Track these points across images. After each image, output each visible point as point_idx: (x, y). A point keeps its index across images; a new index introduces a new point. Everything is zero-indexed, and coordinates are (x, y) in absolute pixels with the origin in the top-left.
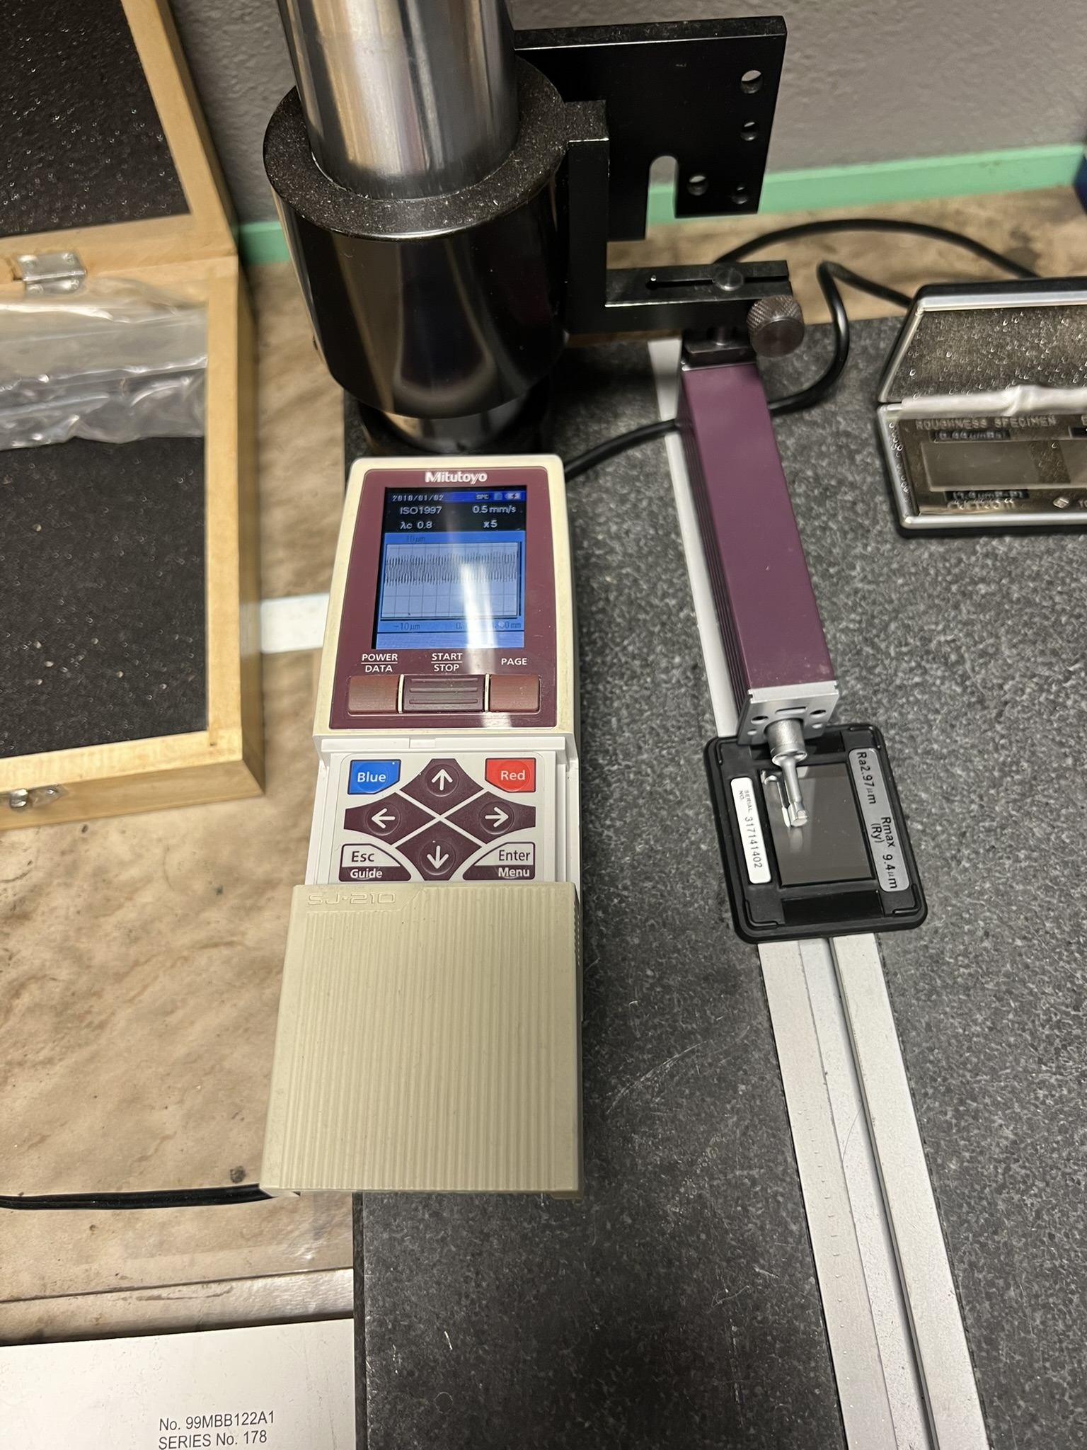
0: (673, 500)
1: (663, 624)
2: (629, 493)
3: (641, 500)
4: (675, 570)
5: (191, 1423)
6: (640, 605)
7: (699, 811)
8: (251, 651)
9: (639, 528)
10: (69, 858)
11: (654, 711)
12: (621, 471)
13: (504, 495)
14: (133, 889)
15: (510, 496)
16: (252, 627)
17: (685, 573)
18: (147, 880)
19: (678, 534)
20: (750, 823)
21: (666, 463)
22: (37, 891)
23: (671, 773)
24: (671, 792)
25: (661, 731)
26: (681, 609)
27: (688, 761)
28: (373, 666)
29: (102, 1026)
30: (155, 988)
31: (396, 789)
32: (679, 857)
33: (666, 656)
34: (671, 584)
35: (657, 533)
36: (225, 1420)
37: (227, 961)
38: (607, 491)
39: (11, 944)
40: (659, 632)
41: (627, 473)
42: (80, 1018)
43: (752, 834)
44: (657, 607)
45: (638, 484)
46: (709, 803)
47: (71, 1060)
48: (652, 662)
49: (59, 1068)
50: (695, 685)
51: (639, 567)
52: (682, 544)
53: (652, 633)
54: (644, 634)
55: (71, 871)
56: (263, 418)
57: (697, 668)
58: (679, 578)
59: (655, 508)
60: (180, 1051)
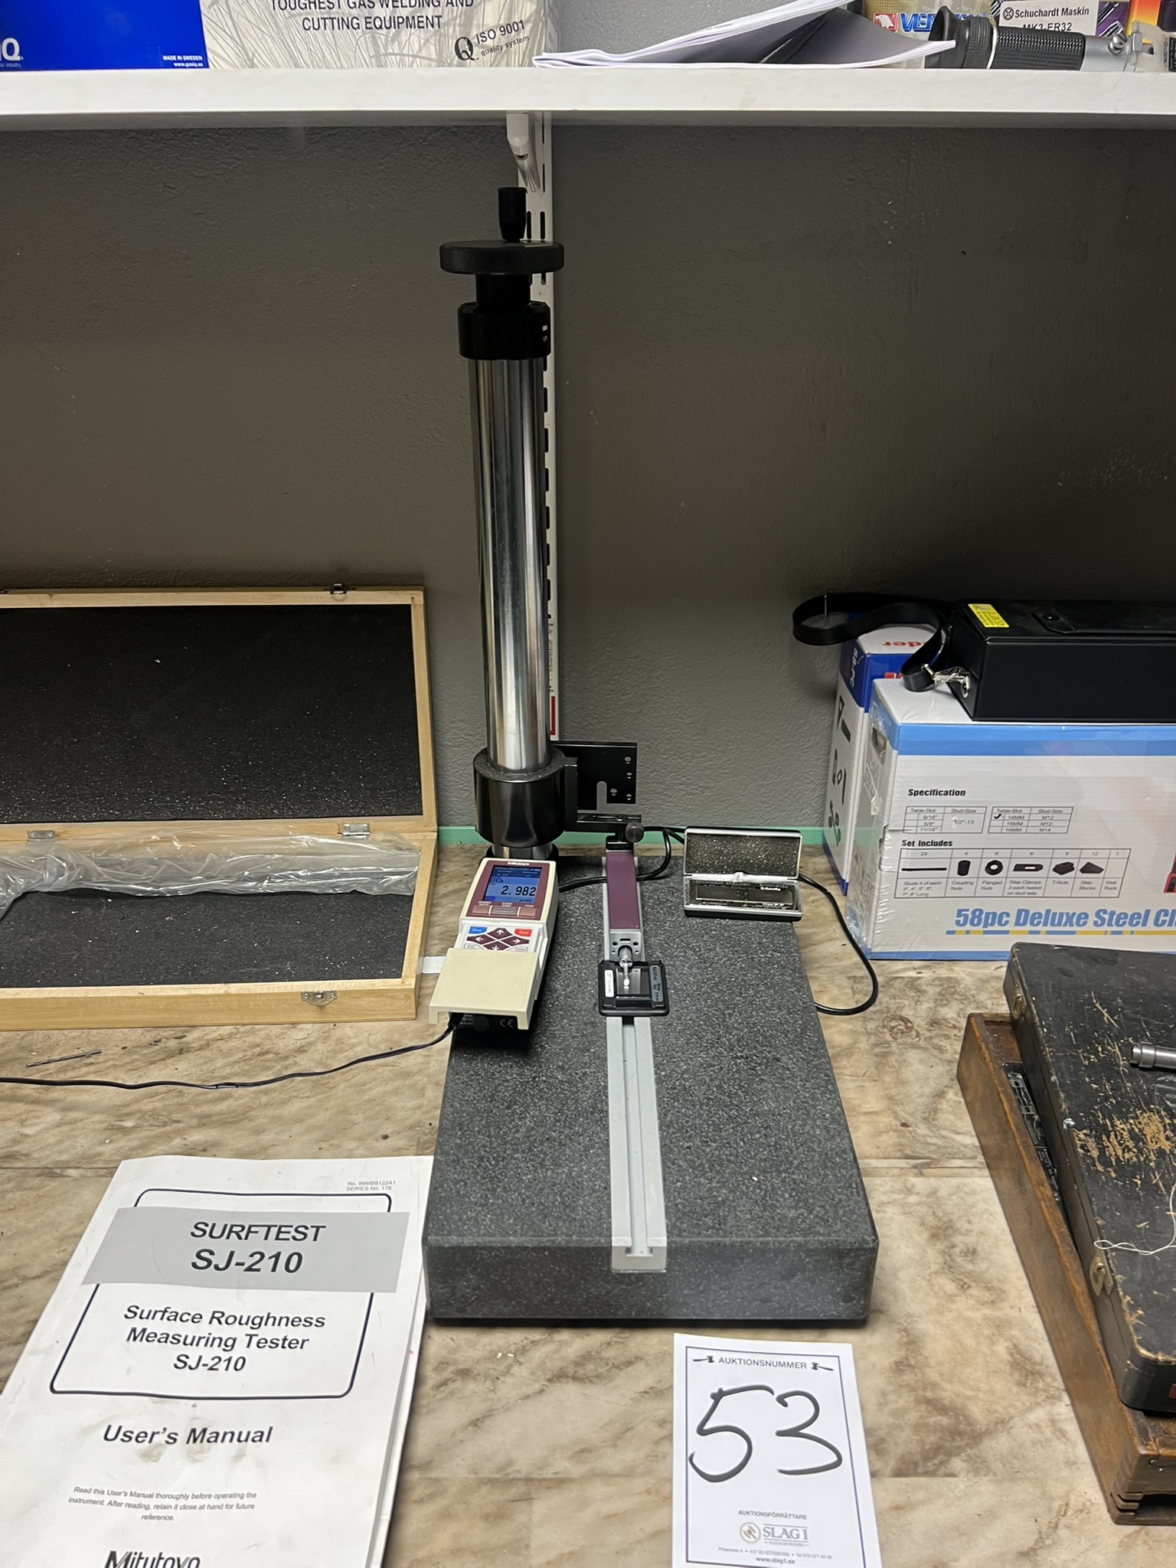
0: (602, 900)
5: (361, 1183)
6: (583, 927)
7: (593, 982)
8: (419, 972)
10: (326, 1035)
11: (582, 956)
13: (534, 869)
14: (353, 1046)
16: (421, 965)
17: (602, 921)
18: (360, 1043)
19: (602, 910)
20: (609, 981)
21: (601, 891)
22: (310, 1044)
23: (585, 972)
24: (584, 977)
25: (583, 961)
26: (598, 930)
27: (592, 969)
29: (333, 1088)
30: (359, 1077)
31: (485, 933)
32: (583, 993)
33: (590, 941)
34: (596, 923)
35: (593, 909)
36: (377, 1183)
37: (391, 1071)
39: (297, 1060)
40: (589, 935)
42: (324, 1084)
44: (590, 928)
46: (596, 978)
47: (318, 1097)
48: (584, 943)
49: (313, 1099)
50: (599, 950)
51: (585, 917)
52: (603, 913)
54: (583, 935)
55: (326, 1039)
56: (436, 896)
57: (601, 946)
58: (599, 922)
60: (366, 1097)
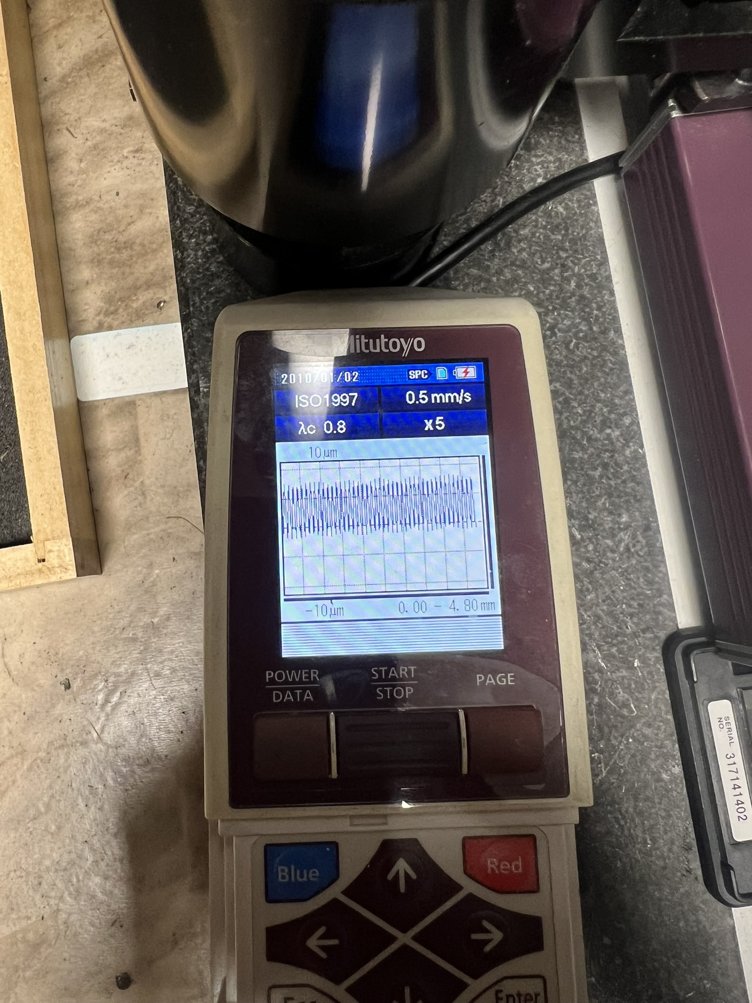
0: (609, 278)
1: (605, 466)
2: (552, 269)
3: (568, 280)
4: (615, 387)
6: (574, 438)
9: (567, 322)
11: (600, 591)
12: (540, 233)
13: (450, 371)
15: (460, 372)
17: (629, 391)
19: (618, 331)
20: (731, 761)
21: (598, 222)
23: (623, 678)
24: (625, 705)
25: (607, 620)
26: (626, 445)
27: (644, 660)
28: (284, 691)
31: (335, 891)
33: (611, 513)
34: (613, 407)
35: (591, 329)
38: (523, 265)
40: (601, 477)
41: (547, 237)
43: (734, 776)
44: (596, 440)
45: (563, 255)
46: (670, 717)
48: (594, 522)
50: (649, 554)
51: (571, 380)
52: (623, 347)
53: (591, 480)
54: (582, 480)
57: (650, 528)
58: (621, 398)
59: (586, 291)
